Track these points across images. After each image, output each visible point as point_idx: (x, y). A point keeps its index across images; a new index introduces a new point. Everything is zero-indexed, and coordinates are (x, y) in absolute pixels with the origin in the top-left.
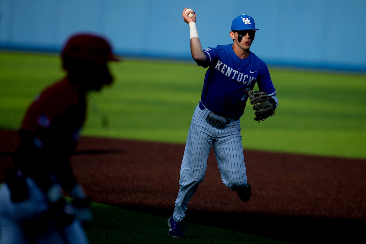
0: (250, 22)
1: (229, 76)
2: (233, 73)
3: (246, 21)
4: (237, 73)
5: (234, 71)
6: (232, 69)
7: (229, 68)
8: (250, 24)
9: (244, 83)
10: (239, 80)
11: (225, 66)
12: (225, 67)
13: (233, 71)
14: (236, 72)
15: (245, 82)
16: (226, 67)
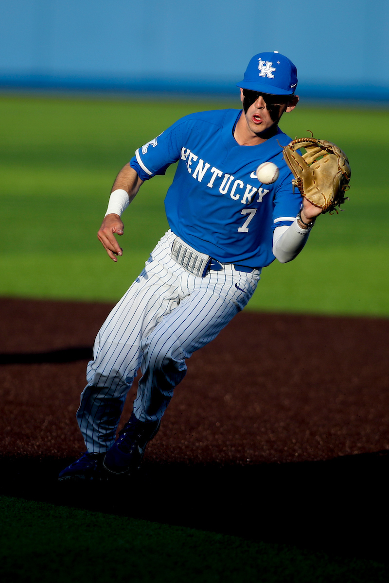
0: (273, 73)
1: (200, 180)
2: (208, 175)
3: (264, 67)
4: (220, 175)
5: (214, 169)
6: (208, 166)
7: (201, 162)
8: (271, 76)
9: (233, 197)
10: (223, 189)
11: (193, 158)
12: (192, 161)
13: (209, 169)
14: (217, 172)
15: (235, 195)
16: (195, 160)
